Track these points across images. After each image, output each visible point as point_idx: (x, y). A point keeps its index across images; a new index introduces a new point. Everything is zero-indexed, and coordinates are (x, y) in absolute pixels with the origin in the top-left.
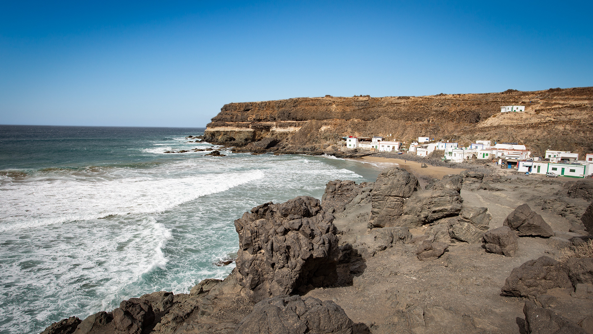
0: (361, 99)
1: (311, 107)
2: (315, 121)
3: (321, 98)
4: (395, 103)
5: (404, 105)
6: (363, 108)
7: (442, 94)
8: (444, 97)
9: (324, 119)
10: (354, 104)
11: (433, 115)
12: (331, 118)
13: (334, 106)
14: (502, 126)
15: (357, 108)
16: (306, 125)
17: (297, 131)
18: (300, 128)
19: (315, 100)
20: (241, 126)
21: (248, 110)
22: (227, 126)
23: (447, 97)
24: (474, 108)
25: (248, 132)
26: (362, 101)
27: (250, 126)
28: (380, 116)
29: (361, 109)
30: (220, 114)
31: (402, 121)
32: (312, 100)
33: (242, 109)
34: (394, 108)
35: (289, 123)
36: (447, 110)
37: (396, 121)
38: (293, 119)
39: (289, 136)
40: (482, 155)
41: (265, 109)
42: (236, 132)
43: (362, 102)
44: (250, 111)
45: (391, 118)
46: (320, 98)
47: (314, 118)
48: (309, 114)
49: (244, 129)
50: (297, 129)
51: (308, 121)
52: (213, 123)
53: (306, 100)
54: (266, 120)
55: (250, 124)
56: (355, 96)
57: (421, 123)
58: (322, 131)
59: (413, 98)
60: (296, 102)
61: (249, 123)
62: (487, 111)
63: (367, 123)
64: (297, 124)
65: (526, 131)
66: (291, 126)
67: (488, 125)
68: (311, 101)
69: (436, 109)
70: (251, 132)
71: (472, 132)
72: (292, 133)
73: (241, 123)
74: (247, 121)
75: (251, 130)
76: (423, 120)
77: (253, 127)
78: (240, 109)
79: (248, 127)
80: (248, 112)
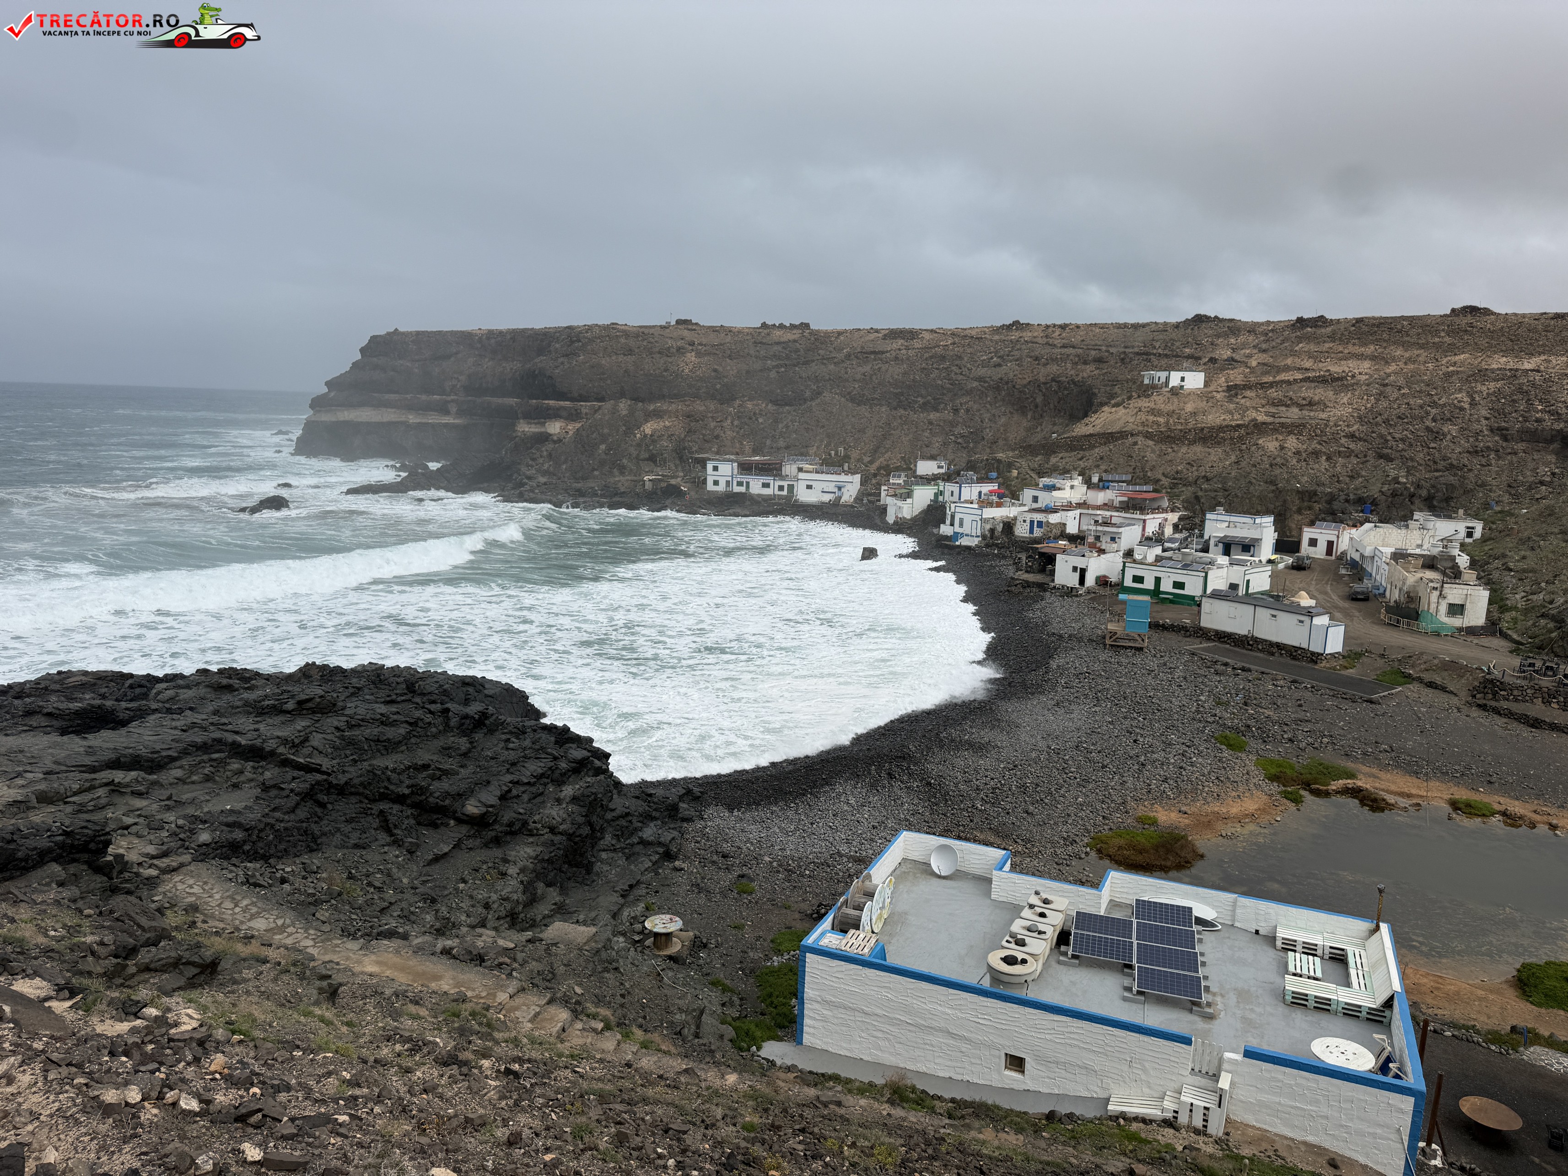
0: (779, 335)
1: (621, 358)
2: (629, 402)
3: (659, 331)
4: (874, 352)
5: (896, 358)
6: (777, 366)
7: (1016, 323)
8: (1014, 335)
9: (652, 397)
10: (752, 352)
11: (969, 392)
12: (677, 396)
13: (691, 357)
14: (1122, 435)
15: (758, 365)
16: (598, 415)
17: (569, 433)
18: (580, 425)
20: (427, 408)
21: (446, 357)
22: (379, 405)
23: (1027, 335)
24: (1088, 371)
25: (446, 425)
26: (778, 343)
28: (819, 394)
29: (769, 370)
30: (356, 366)
31: (883, 409)
32: (628, 334)
33: (427, 354)
34: (867, 368)
35: (551, 407)
36: (1011, 375)
37: (864, 410)
38: (563, 397)
39: (546, 449)
40: (1027, 527)
43: (776, 348)
44: (452, 359)
45: (852, 400)
47: (622, 395)
48: (609, 382)
49: (434, 419)
50: (572, 427)
51: (608, 405)
52: (333, 394)
53: (607, 333)
55: (452, 401)
56: (764, 325)
58: (645, 436)
59: (927, 336)
60: (576, 342)
61: (449, 398)
62: (1115, 382)
63: (781, 413)
64: (571, 412)
65: (1184, 449)
66: (555, 417)
67: (1098, 429)
69: (982, 372)
70: (454, 426)
71: (1049, 449)
72: (556, 440)
73: (424, 397)
74: (443, 393)
75: (456, 421)
76: (942, 406)
77: (460, 413)
78: (418, 352)
79: (443, 409)
80: (445, 365)
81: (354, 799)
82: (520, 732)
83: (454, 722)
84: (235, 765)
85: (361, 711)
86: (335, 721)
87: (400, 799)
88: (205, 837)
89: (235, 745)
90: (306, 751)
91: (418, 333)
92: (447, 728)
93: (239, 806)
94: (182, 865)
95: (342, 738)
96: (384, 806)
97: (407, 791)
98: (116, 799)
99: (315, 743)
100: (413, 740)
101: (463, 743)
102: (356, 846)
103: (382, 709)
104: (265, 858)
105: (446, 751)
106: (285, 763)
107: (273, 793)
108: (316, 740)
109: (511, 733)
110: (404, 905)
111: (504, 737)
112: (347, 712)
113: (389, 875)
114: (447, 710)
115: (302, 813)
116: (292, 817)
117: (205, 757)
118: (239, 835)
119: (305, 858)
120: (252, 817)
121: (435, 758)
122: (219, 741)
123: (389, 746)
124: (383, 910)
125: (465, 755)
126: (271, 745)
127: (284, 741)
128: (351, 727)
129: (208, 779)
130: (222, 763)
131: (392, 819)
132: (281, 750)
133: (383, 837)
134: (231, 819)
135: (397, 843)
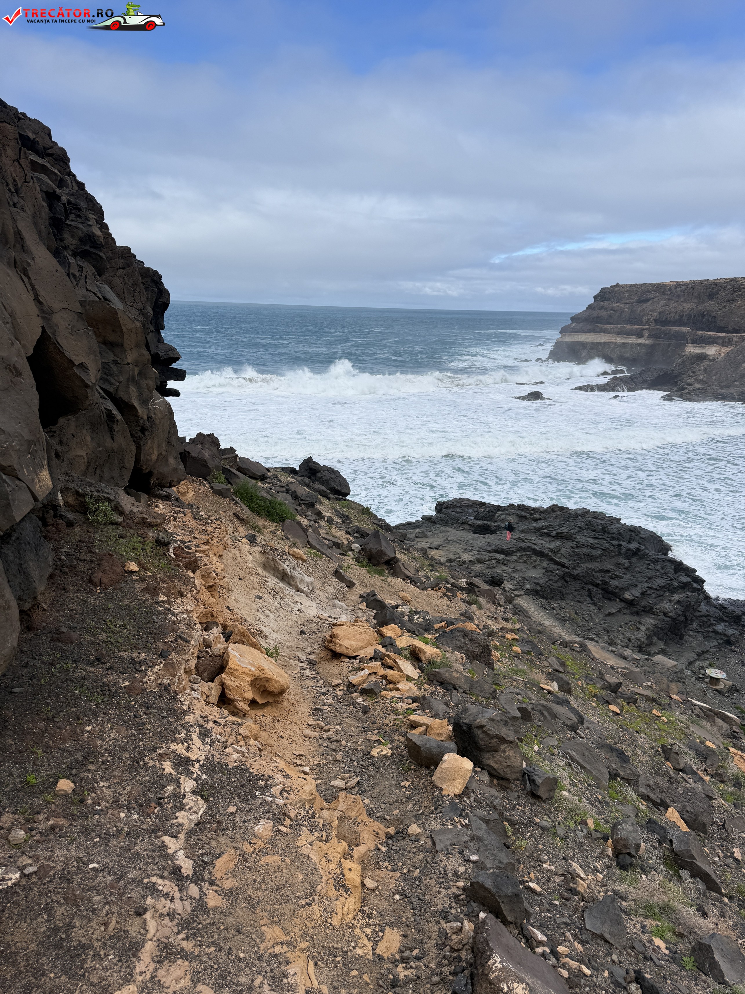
16: (744, 343)
17: (722, 355)
18: (730, 350)
20: (628, 333)
21: (647, 301)
22: (600, 332)
25: (639, 345)
27: (646, 334)
30: (590, 307)
33: (635, 299)
35: (712, 337)
38: (720, 329)
39: (704, 365)
41: (682, 300)
42: (616, 345)
44: (650, 302)
49: (632, 340)
50: (724, 351)
52: (574, 325)
55: (646, 329)
61: (644, 327)
64: (726, 340)
66: (712, 343)
70: (645, 345)
72: (711, 359)
73: (628, 327)
74: (641, 323)
75: (647, 342)
77: (650, 336)
78: (630, 298)
79: (639, 334)
80: (645, 305)
81: (579, 582)
82: (656, 561)
83: (623, 551)
84: (534, 558)
85: (582, 541)
86: (571, 544)
87: (597, 585)
88: (528, 586)
89: (534, 550)
90: (559, 555)
91: (631, 286)
92: (620, 554)
93: (538, 576)
94: (521, 595)
95: (573, 552)
96: (591, 587)
97: (600, 583)
98: (498, 565)
99: (563, 553)
100: (603, 557)
101: (626, 563)
102: (578, 601)
103: (592, 541)
104: (546, 599)
105: (618, 565)
106: (551, 560)
107: (549, 573)
108: (563, 551)
109: (651, 561)
110: (596, 630)
111: (647, 562)
112: (577, 540)
113: (591, 617)
114: (621, 545)
115: (559, 584)
116: (556, 585)
117: (524, 553)
118: (539, 588)
119: (559, 601)
120: (542, 582)
121: (613, 567)
122: (529, 547)
123: (591, 558)
124: (589, 630)
125: (626, 569)
126: (546, 551)
127: (551, 550)
128: (578, 547)
129: (525, 562)
130: (529, 556)
131: (593, 593)
132: (550, 554)
133: (588, 600)
134: (536, 581)
135: (594, 604)
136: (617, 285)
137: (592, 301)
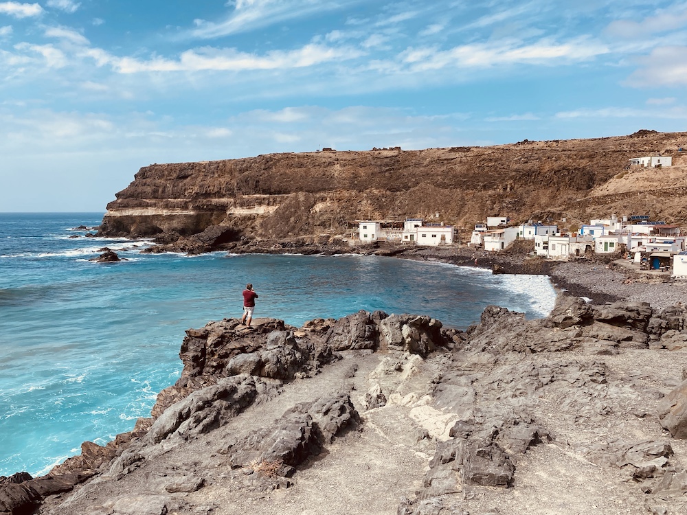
0: (385, 153)
1: (296, 170)
2: (304, 193)
3: (315, 154)
4: (445, 159)
5: (461, 162)
6: (388, 170)
7: (526, 141)
8: (530, 147)
9: (319, 190)
10: (373, 163)
11: (511, 178)
12: (331, 189)
13: (337, 167)
14: (634, 193)
15: (377, 170)
16: (287, 201)
17: (271, 212)
18: (277, 207)
19: (304, 157)
20: (173, 207)
21: (185, 177)
22: (147, 206)
23: (536, 147)
24: (584, 163)
25: (185, 216)
26: (386, 158)
27: (190, 206)
28: (418, 183)
29: (385, 172)
30: (132, 185)
31: (458, 190)
32: (298, 157)
33: (175, 175)
34: (443, 168)
35: (257, 199)
36: (536, 167)
37: (446, 191)
38: (264, 192)
39: (258, 222)
40: (603, 246)
41: (216, 175)
42: (164, 217)
43: (386, 160)
44: (189, 178)
45: (438, 186)
46: (312, 154)
47: (301, 189)
48: (292, 182)
49: (178, 212)
50: (272, 210)
51: (292, 195)
52: (119, 201)
53: (287, 157)
54: (219, 194)
55: (189, 202)
56: (375, 149)
57: (491, 192)
58: (316, 212)
59: (475, 150)
60: (268, 162)
61: (188, 200)
62: (606, 167)
63: (396, 195)
64: (271, 200)
66: (260, 204)
67: (611, 192)
68: (297, 160)
69: (516, 167)
70: (190, 216)
71: (583, 205)
72: (262, 216)
73: (173, 200)
74: (184, 197)
75: (192, 213)
76: (495, 187)
77: (194, 208)
78: (169, 175)
79: (185, 207)
80: (185, 181)
91: (168, 165)
136: (155, 165)
137: (134, 180)
